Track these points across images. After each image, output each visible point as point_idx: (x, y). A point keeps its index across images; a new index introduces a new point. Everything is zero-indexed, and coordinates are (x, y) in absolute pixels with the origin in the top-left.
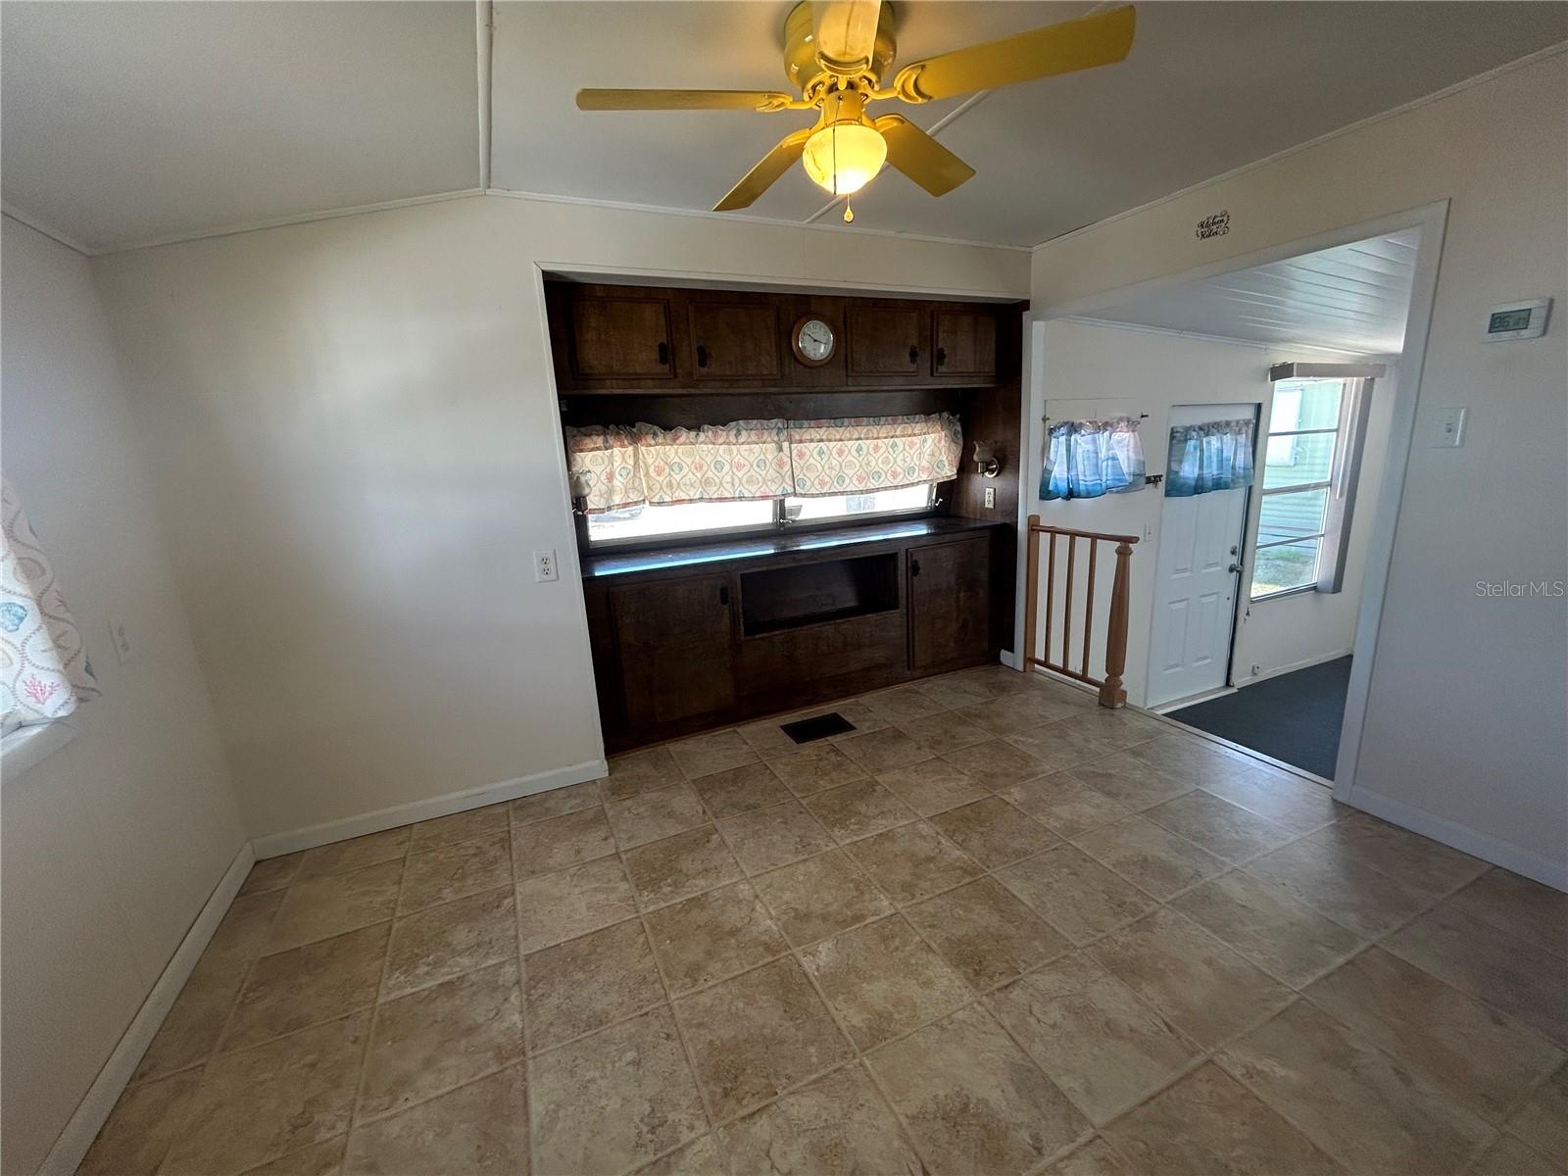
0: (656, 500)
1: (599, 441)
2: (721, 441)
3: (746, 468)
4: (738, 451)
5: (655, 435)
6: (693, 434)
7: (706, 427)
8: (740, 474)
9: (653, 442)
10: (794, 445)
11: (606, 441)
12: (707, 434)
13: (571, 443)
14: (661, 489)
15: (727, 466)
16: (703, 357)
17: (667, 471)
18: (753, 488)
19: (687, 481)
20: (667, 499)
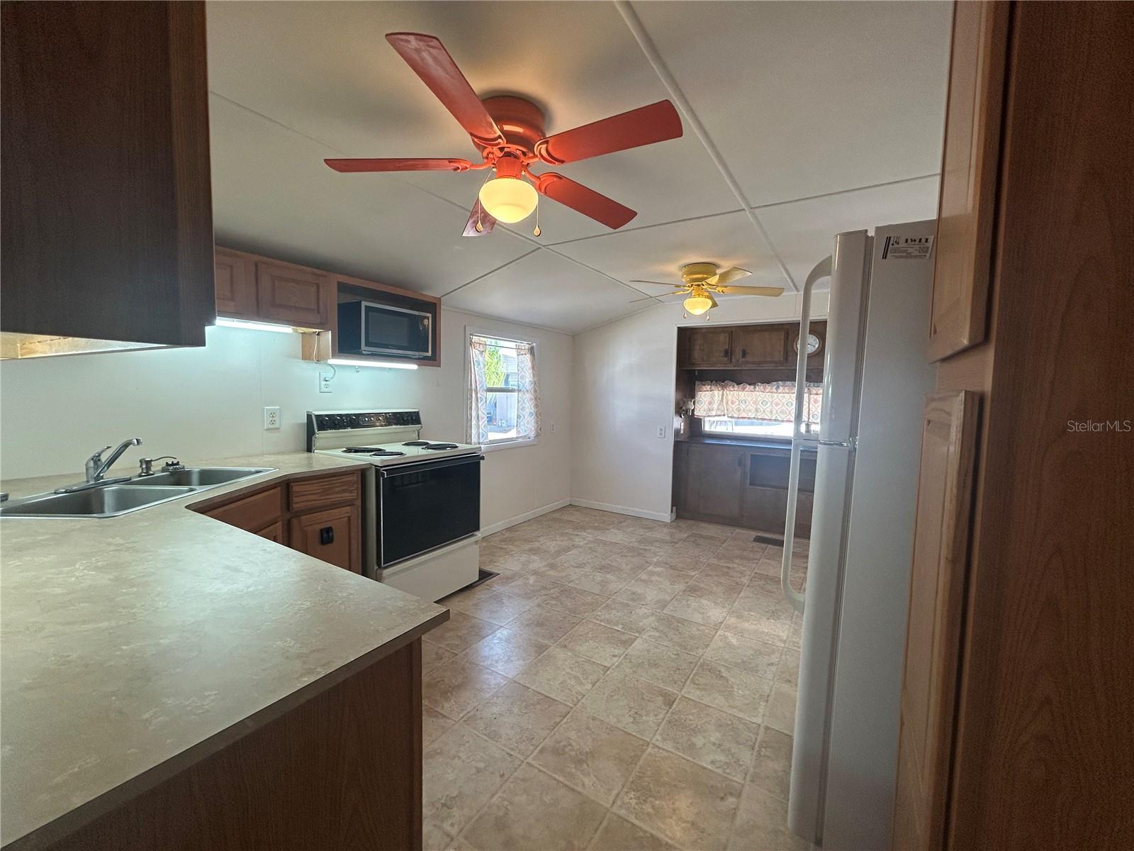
0: (730, 415)
1: (708, 387)
2: (767, 391)
3: (780, 406)
4: (777, 396)
5: (734, 387)
6: (752, 387)
7: (759, 384)
8: (777, 408)
9: (732, 389)
10: (812, 396)
11: (711, 388)
12: (760, 387)
13: (697, 388)
14: (733, 410)
15: (769, 404)
16: (744, 354)
17: (737, 403)
18: (783, 416)
19: (747, 408)
20: (735, 416)
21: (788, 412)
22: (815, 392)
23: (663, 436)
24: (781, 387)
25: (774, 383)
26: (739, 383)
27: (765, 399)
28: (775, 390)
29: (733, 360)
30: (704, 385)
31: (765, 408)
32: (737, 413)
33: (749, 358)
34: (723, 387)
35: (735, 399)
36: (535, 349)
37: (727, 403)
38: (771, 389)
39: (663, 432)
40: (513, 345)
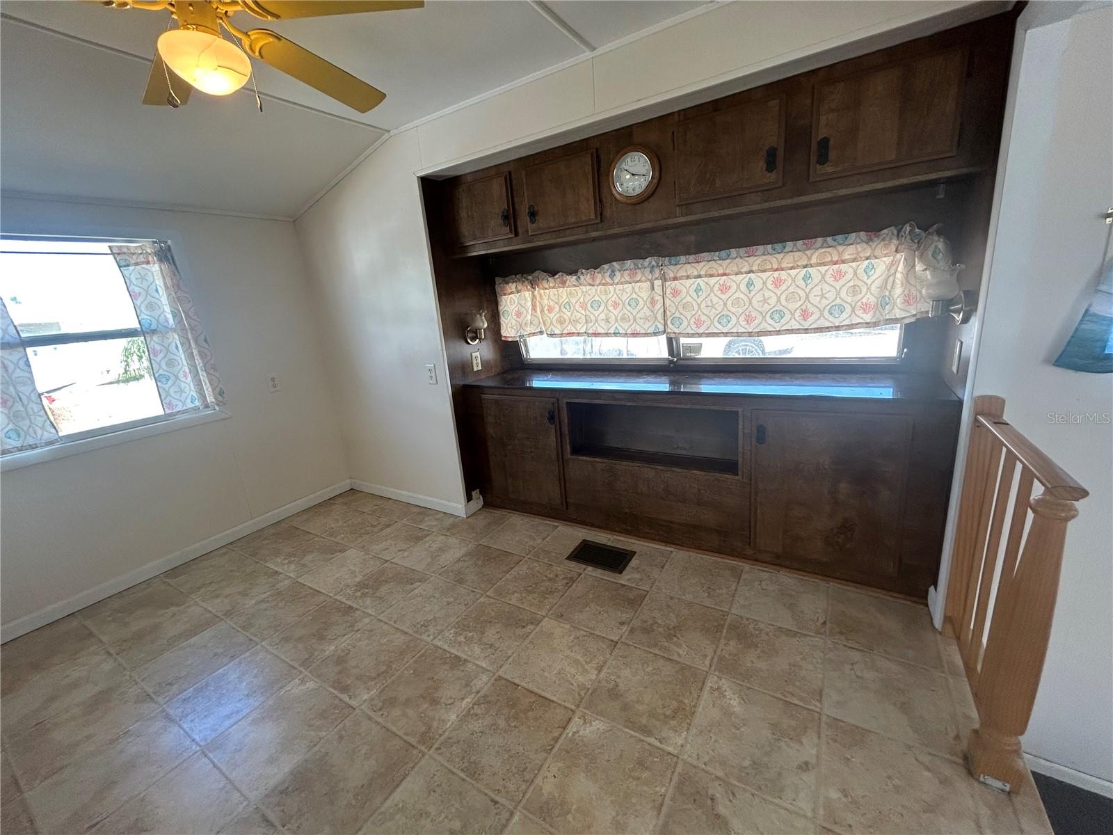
0: (550, 332)
1: (513, 286)
2: (598, 282)
3: (621, 306)
4: (614, 289)
5: (547, 281)
6: (574, 277)
7: (584, 271)
8: (615, 312)
9: (546, 286)
10: (668, 283)
11: (516, 287)
12: (586, 277)
13: (498, 289)
14: (551, 323)
15: (603, 305)
16: (533, 215)
17: (557, 309)
18: (626, 325)
19: (573, 318)
20: (557, 332)
21: (631, 317)
22: (672, 275)
23: (434, 382)
24: (618, 274)
25: (606, 266)
26: (553, 273)
27: (597, 298)
28: (608, 280)
29: (520, 230)
30: (507, 283)
31: (596, 313)
32: (559, 326)
33: (542, 222)
34: (533, 284)
35: (552, 303)
36: (172, 248)
37: (542, 311)
38: (603, 277)
39: (433, 374)
40: (103, 247)
